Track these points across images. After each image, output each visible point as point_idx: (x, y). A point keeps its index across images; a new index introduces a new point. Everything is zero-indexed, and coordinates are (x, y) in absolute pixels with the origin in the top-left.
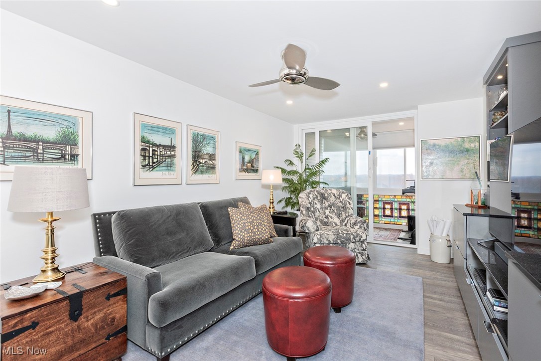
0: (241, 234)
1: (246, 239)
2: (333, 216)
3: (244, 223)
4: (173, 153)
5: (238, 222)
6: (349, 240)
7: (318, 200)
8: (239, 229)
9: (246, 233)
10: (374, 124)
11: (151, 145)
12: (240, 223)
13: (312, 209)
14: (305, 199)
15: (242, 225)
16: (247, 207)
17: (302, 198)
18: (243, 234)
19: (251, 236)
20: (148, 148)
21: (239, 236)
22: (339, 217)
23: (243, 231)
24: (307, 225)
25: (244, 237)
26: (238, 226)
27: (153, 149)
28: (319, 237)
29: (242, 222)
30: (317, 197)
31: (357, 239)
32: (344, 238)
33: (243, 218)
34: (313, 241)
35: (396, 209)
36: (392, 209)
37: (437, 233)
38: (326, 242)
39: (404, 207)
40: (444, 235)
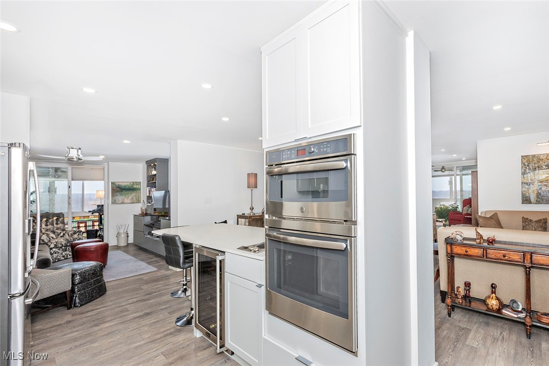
28: (55, 244)
34: (50, 247)
35: (89, 226)
36: (86, 226)
37: (122, 231)
38: (60, 246)
39: (97, 224)
40: (125, 231)
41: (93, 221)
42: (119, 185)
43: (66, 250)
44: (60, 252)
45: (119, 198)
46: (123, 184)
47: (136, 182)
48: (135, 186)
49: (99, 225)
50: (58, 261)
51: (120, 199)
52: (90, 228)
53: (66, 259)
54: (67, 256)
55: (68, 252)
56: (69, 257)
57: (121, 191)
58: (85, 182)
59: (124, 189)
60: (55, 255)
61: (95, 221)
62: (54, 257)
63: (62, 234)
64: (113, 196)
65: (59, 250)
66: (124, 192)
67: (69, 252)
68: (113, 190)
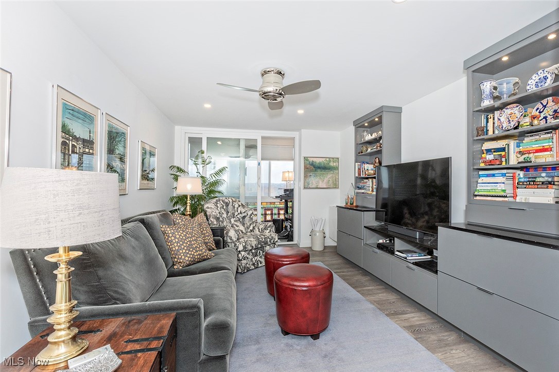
0: (190, 253)
1: (196, 257)
2: (238, 224)
3: (190, 241)
4: (91, 151)
5: (183, 241)
6: (266, 243)
7: (224, 209)
8: (186, 248)
9: (194, 251)
10: (263, 138)
11: (71, 138)
12: (186, 241)
13: (221, 219)
14: (215, 209)
15: (189, 243)
16: (184, 220)
17: (211, 208)
18: (193, 253)
19: (200, 255)
20: (68, 142)
21: (188, 255)
22: (243, 225)
23: (191, 249)
24: (229, 235)
25: (194, 256)
26: (185, 245)
27: (73, 143)
28: (244, 244)
29: (188, 240)
30: (223, 206)
31: (272, 241)
32: (263, 242)
33: (187, 235)
34: (238, 250)
35: (275, 214)
36: (272, 214)
37: (317, 229)
38: (250, 248)
39: (282, 212)
40: (321, 229)
41: (279, 209)
42: (313, 161)
43: (256, 255)
44: (250, 257)
45: (314, 180)
46: (318, 161)
47: (333, 158)
48: (332, 164)
49: (284, 214)
50: (248, 271)
51: (314, 182)
52: (275, 217)
53: (257, 268)
54: (258, 264)
55: (258, 258)
56: (260, 265)
57: (316, 171)
58: (272, 162)
59: (319, 168)
60: (244, 262)
61: (281, 209)
62: (243, 265)
63: (251, 228)
64: (306, 177)
65: (248, 254)
66: (319, 172)
67: (261, 257)
68: (306, 168)
